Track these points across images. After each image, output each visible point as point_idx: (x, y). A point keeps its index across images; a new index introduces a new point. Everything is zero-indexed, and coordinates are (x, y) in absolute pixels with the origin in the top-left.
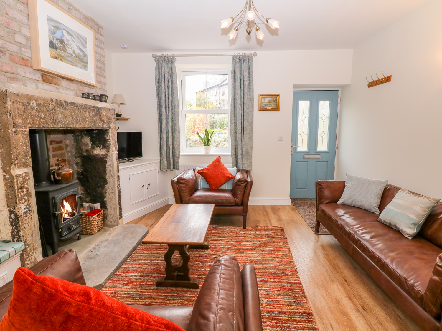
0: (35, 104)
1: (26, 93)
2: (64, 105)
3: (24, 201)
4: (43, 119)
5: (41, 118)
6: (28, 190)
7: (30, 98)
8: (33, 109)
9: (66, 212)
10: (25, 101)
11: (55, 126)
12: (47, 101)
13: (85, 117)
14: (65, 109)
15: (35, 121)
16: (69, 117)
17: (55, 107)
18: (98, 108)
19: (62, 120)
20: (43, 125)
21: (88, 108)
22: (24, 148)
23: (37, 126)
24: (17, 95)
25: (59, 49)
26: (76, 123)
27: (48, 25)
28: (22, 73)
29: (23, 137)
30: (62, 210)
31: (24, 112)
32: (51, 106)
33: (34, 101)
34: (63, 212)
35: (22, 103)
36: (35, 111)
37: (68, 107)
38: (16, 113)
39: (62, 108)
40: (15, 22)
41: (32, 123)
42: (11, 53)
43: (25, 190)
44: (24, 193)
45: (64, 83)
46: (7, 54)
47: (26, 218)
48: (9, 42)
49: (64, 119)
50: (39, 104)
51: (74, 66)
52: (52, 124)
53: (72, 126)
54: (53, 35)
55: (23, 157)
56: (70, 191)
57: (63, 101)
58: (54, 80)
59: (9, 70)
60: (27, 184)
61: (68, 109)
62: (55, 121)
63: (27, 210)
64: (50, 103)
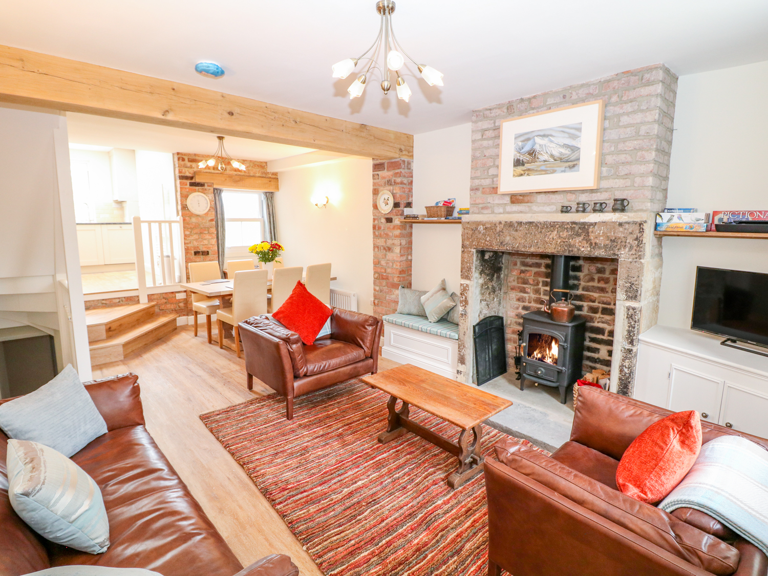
0: (482, 229)
1: (476, 220)
2: (516, 226)
3: (462, 305)
4: (488, 242)
5: (486, 241)
6: (466, 298)
7: (478, 223)
8: (480, 233)
9: (551, 356)
10: (474, 227)
11: (500, 248)
12: (495, 224)
13: (548, 238)
14: (516, 230)
15: (480, 243)
16: (520, 239)
17: (503, 230)
18: (584, 224)
19: (510, 242)
20: (488, 247)
21: (558, 226)
22: (468, 264)
23: (481, 247)
24: (468, 223)
25: (528, 163)
26: (531, 246)
27: (515, 144)
28: (491, 201)
29: (468, 256)
30: (546, 352)
31: (472, 235)
32: (498, 229)
33: (482, 226)
34: (547, 354)
35: (471, 228)
36: (481, 235)
37: (521, 228)
38: (466, 236)
39: (512, 230)
40: (490, 159)
41: (477, 245)
42: (483, 187)
43: (464, 297)
44: (463, 299)
45: (540, 198)
46: (481, 189)
47: (462, 318)
48: (484, 179)
49: (513, 241)
50: (486, 228)
51: (549, 174)
52: (497, 246)
53: (523, 249)
54: (521, 150)
55: (466, 271)
56: (550, 330)
57: (515, 222)
58: (526, 199)
59: (480, 201)
60: (466, 293)
61: (520, 230)
62: (501, 243)
63: (463, 313)
64: (498, 225)
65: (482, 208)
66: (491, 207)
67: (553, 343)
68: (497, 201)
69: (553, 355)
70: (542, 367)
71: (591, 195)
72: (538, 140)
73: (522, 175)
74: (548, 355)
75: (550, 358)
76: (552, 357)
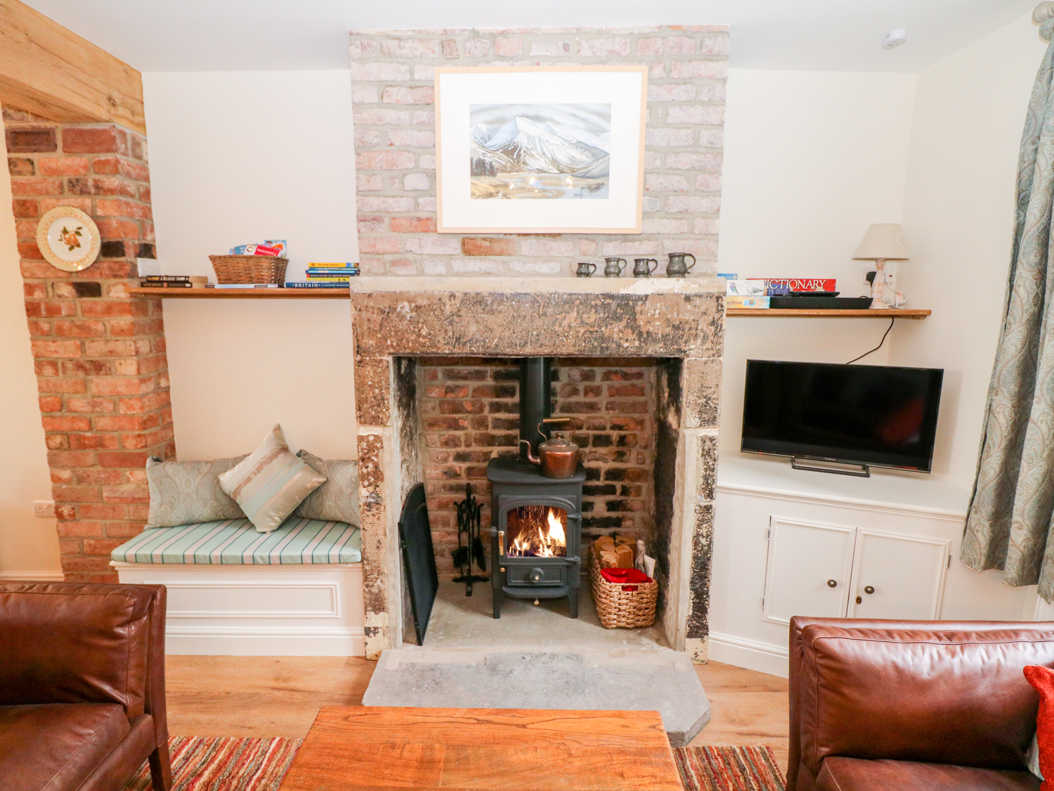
0: (407, 309)
1: (389, 290)
2: (489, 303)
3: (366, 483)
4: (424, 337)
5: (419, 336)
6: (376, 467)
7: (396, 297)
8: (402, 318)
9: (549, 543)
10: (385, 305)
11: (456, 350)
12: (440, 299)
13: (560, 326)
14: (492, 312)
15: (404, 341)
16: (500, 329)
17: (459, 311)
18: (626, 298)
19: (478, 336)
20: (424, 349)
21: (578, 302)
22: (377, 391)
23: (408, 351)
24: (370, 295)
25: (503, 171)
26: (526, 343)
27: (471, 126)
28: (416, 249)
29: (375, 372)
30: (538, 536)
31: (381, 325)
32: (448, 310)
33: (406, 304)
34: (540, 542)
35: (379, 309)
36: (405, 323)
37: (501, 307)
38: (365, 328)
39: (480, 310)
40: (406, 154)
41: (398, 345)
42: (395, 215)
43: (371, 465)
44: (369, 469)
45: (526, 246)
46: (387, 220)
47: (369, 513)
48: (393, 197)
49: (487, 334)
50: (418, 308)
51: (550, 197)
52: (447, 347)
53: (508, 351)
54: (486, 142)
55: (372, 407)
56: (547, 497)
57: (486, 294)
58: (497, 247)
59: (388, 248)
60: (377, 456)
61: (500, 312)
62: (458, 339)
63: (372, 500)
64: (448, 301)
65: (393, 263)
66: (415, 262)
67: (551, 515)
68: (429, 249)
69: (553, 541)
70: (539, 566)
71: (623, 244)
72: (524, 125)
73: (491, 195)
74: (544, 542)
75: (549, 547)
76: (553, 545)
